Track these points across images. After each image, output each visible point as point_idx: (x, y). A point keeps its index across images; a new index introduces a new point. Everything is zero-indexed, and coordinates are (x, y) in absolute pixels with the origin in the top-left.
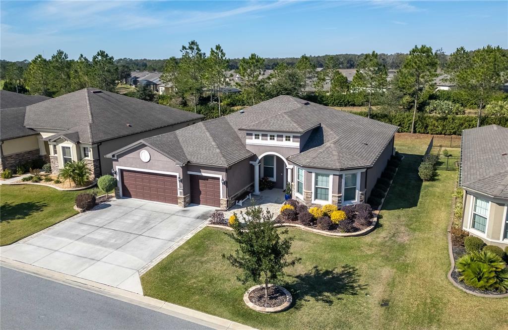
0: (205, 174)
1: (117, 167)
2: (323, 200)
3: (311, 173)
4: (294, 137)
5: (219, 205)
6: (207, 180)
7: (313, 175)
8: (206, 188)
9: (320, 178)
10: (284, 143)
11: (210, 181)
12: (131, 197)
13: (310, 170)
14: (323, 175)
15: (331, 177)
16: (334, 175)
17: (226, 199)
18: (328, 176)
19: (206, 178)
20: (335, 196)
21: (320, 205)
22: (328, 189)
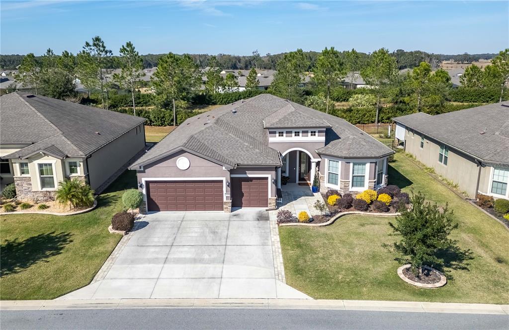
0: (250, 175)
1: (143, 179)
2: (359, 186)
3: (350, 163)
4: (319, 132)
5: (266, 205)
6: (252, 181)
7: (351, 165)
8: (250, 189)
9: (356, 167)
10: (309, 138)
11: (254, 182)
12: (159, 211)
13: (348, 161)
14: (359, 164)
15: (368, 165)
16: (370, 163)
17: (276, 198)
18: (364, 164)
19: (251, 179)
20: (372, 182)
21: (357, 192)
22: (364, 176)
